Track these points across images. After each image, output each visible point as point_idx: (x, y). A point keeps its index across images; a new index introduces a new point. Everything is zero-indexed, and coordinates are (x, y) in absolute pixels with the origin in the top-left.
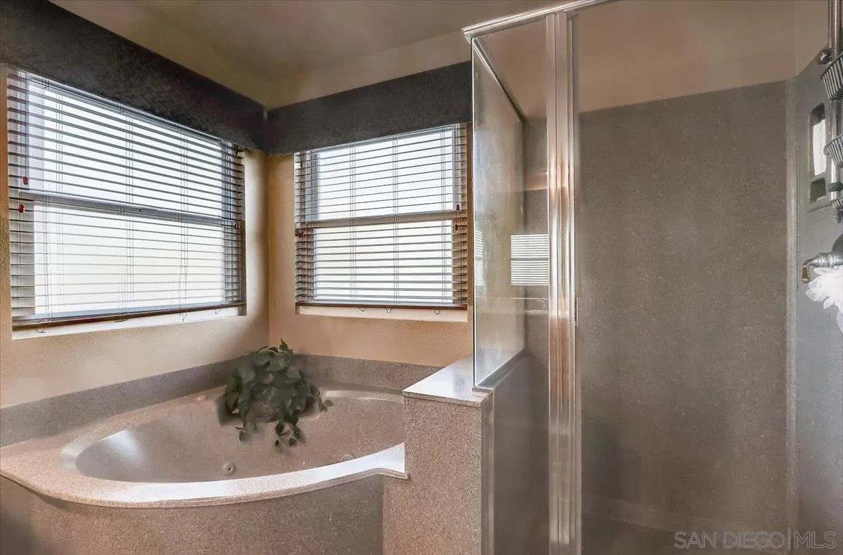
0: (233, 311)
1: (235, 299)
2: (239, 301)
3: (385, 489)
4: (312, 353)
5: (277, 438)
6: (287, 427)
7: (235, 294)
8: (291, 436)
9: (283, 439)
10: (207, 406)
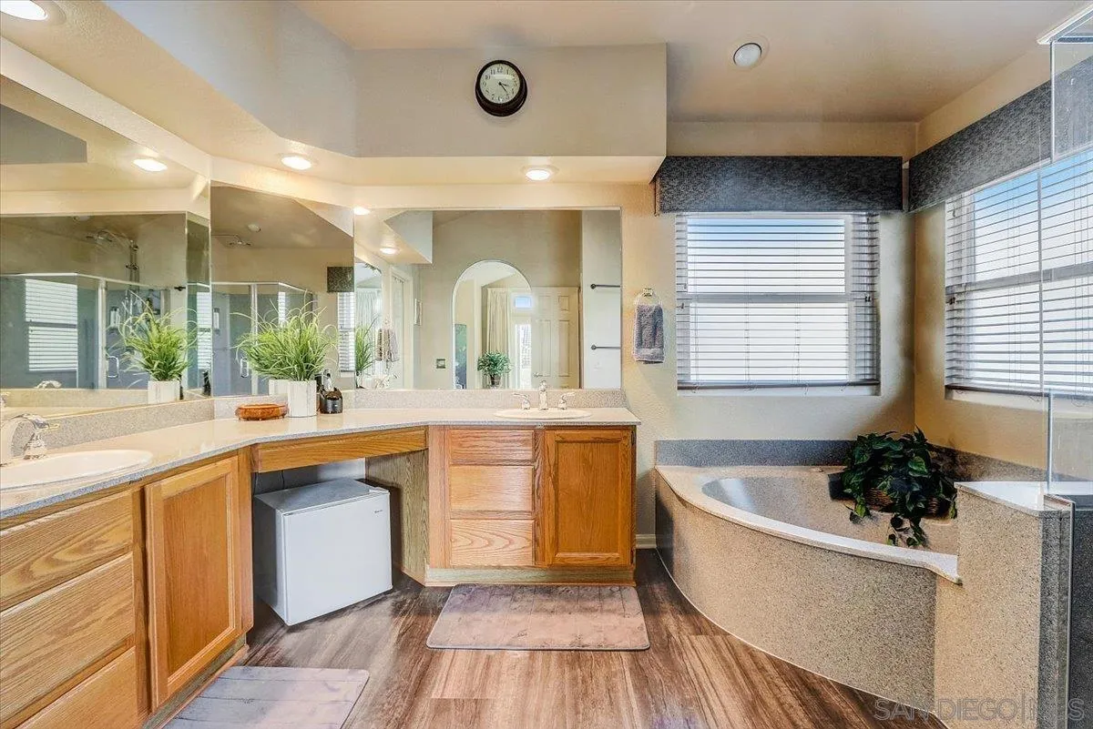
0: (865, 391)
1: (868, 377)
2: (873, 379)
3: (938, 590)
4: (963, 450)
5: (892, 531)
6: (907, 524)
7: (868, 371)
8: (911, 535)
9: (901, 536)
10: (820, 478)
